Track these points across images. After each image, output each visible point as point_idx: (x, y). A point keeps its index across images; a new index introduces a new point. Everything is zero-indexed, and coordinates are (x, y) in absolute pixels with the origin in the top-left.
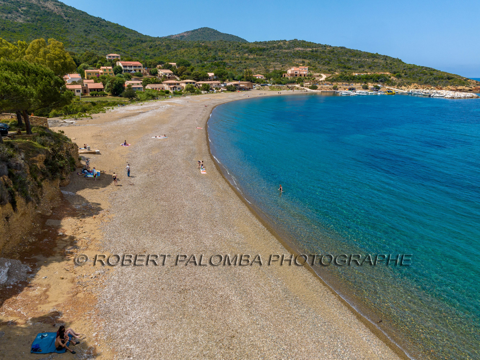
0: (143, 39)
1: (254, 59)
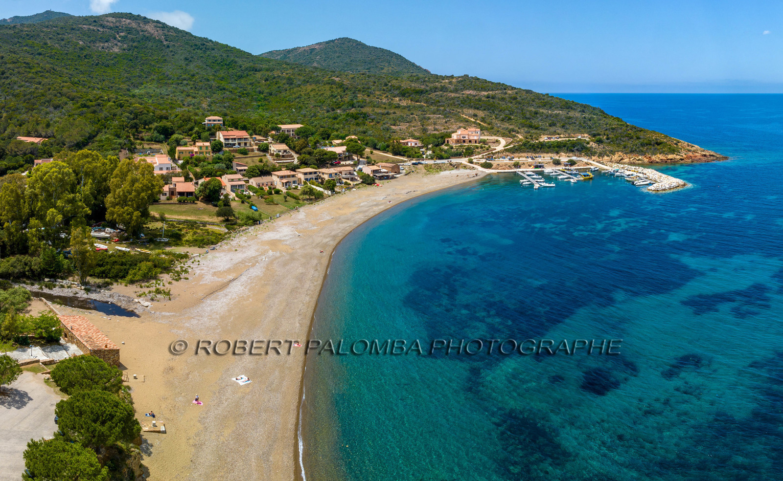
1: (408, 107)
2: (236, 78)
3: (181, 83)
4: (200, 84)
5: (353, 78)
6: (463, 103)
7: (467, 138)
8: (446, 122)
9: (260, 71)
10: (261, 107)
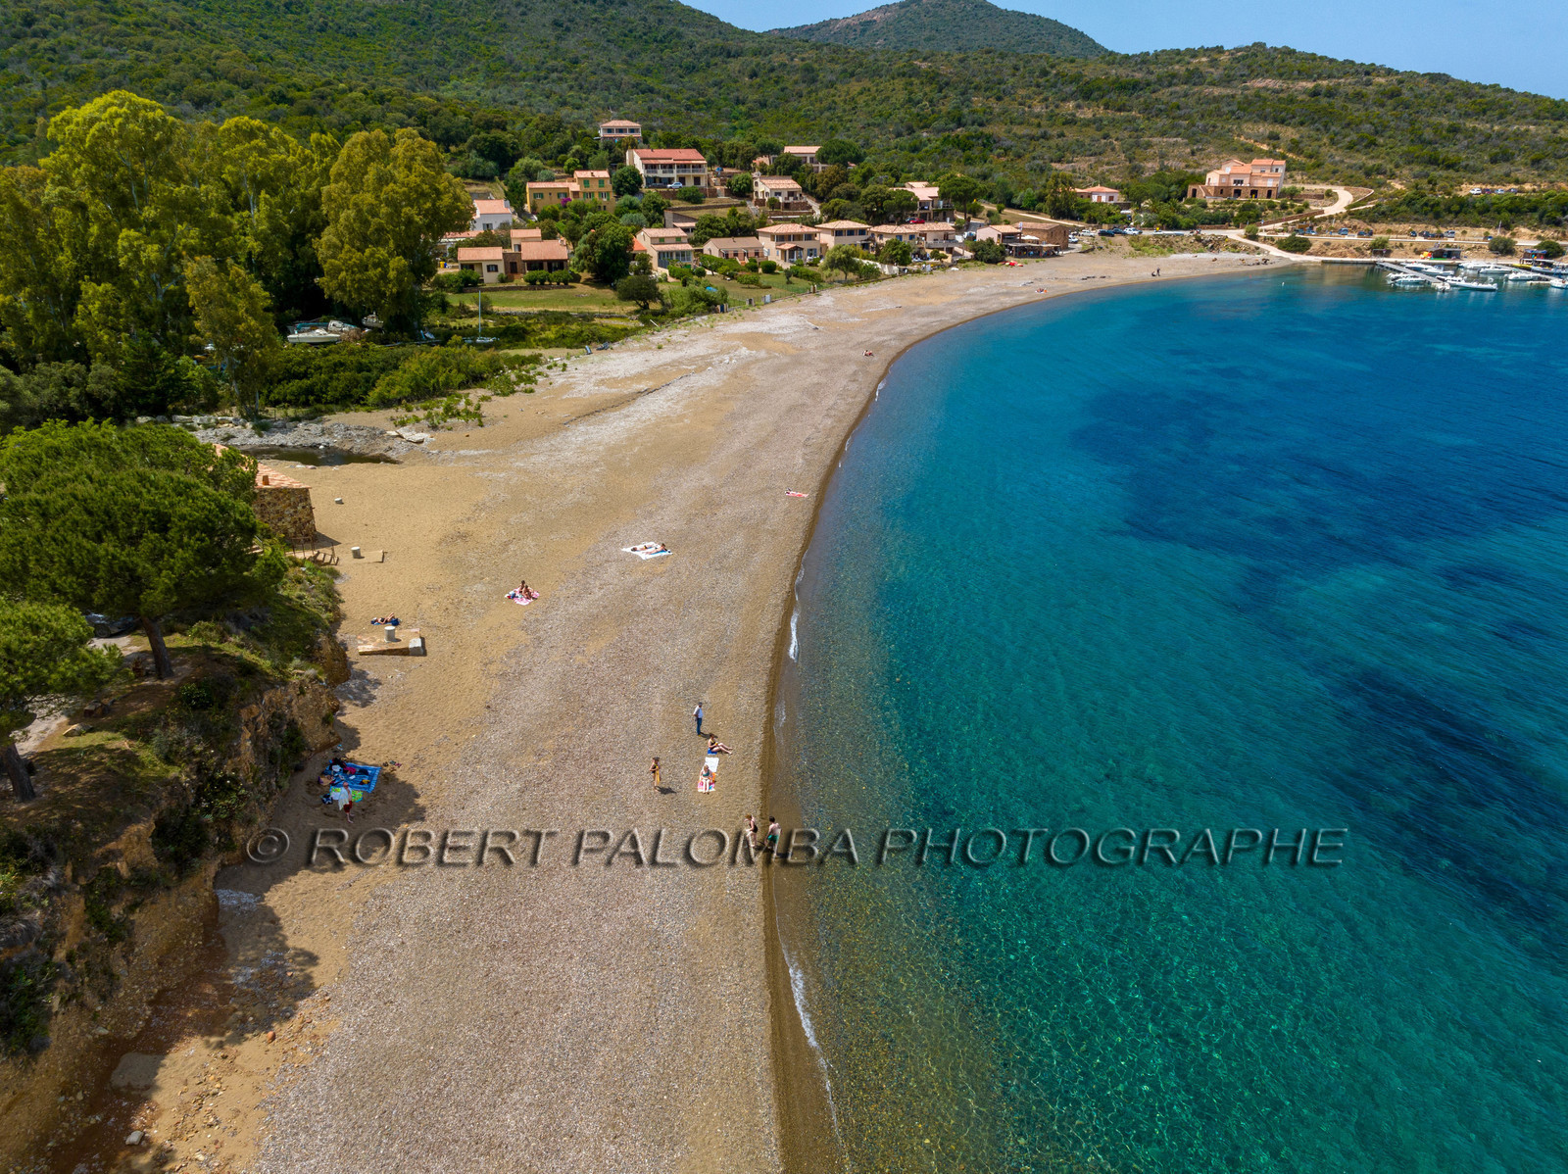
0: (732, 45)
1: (1096, 122)
2: (680, 71)
3: (546, 78)
4: (593, 78)
5: (962, 61)
6: (1244, 110)
7: (1246, 183)
8: (1193, 153)
9: (738, 55)
10: (739, 131)
